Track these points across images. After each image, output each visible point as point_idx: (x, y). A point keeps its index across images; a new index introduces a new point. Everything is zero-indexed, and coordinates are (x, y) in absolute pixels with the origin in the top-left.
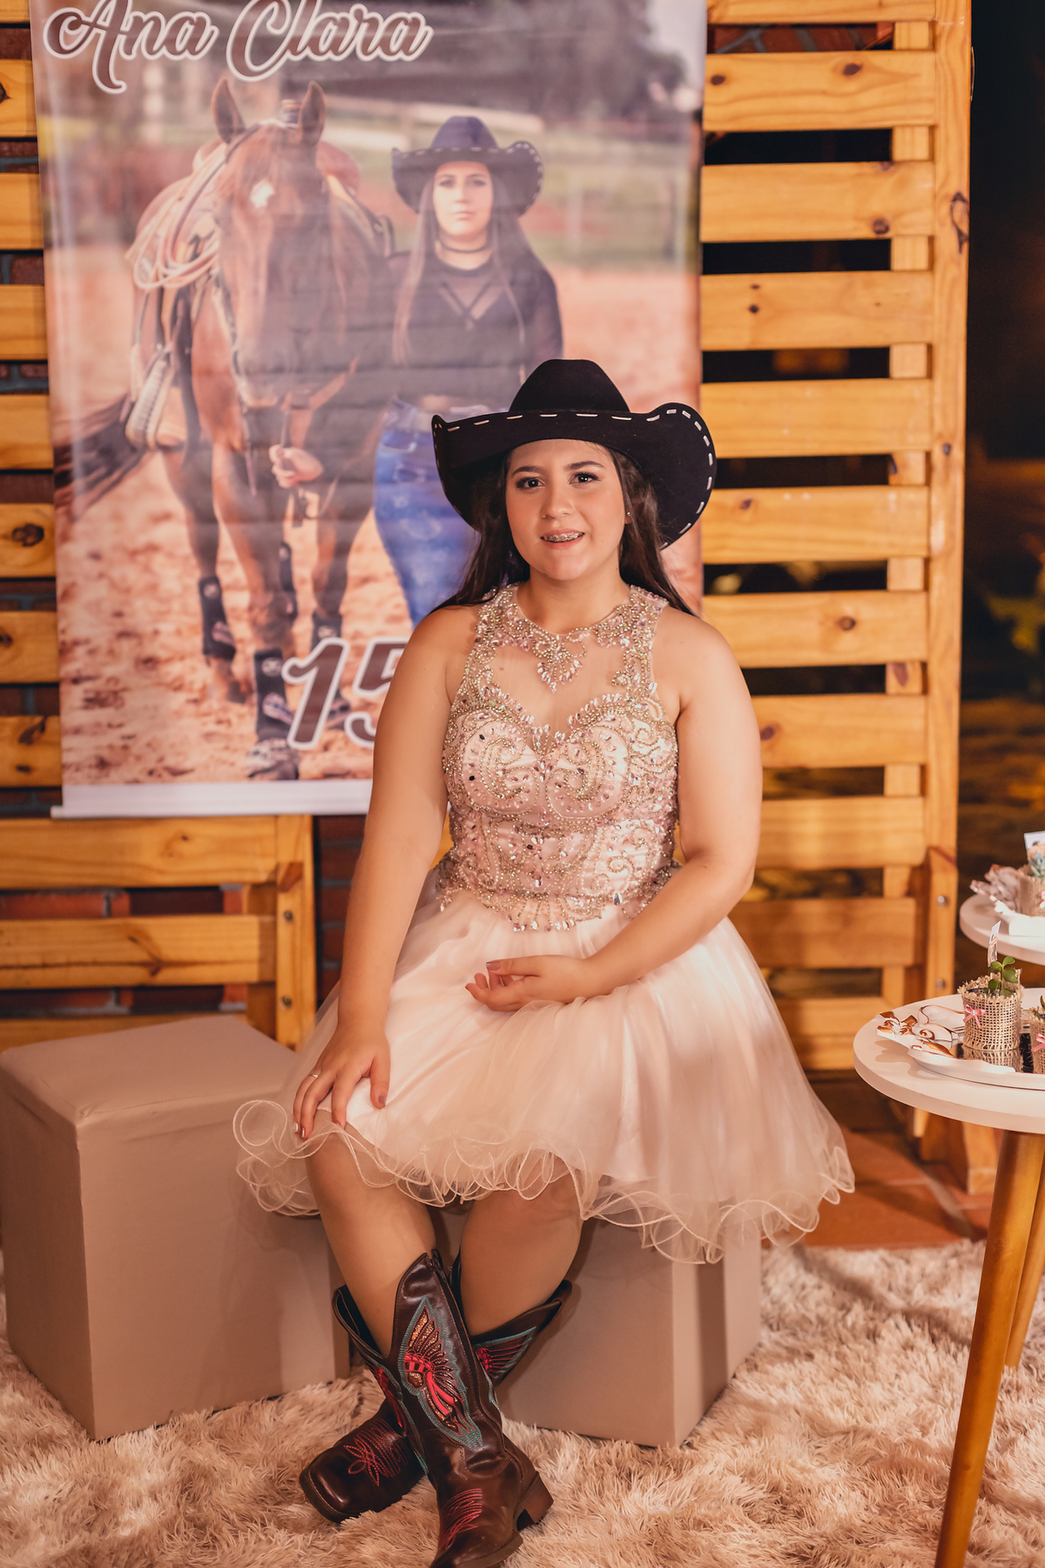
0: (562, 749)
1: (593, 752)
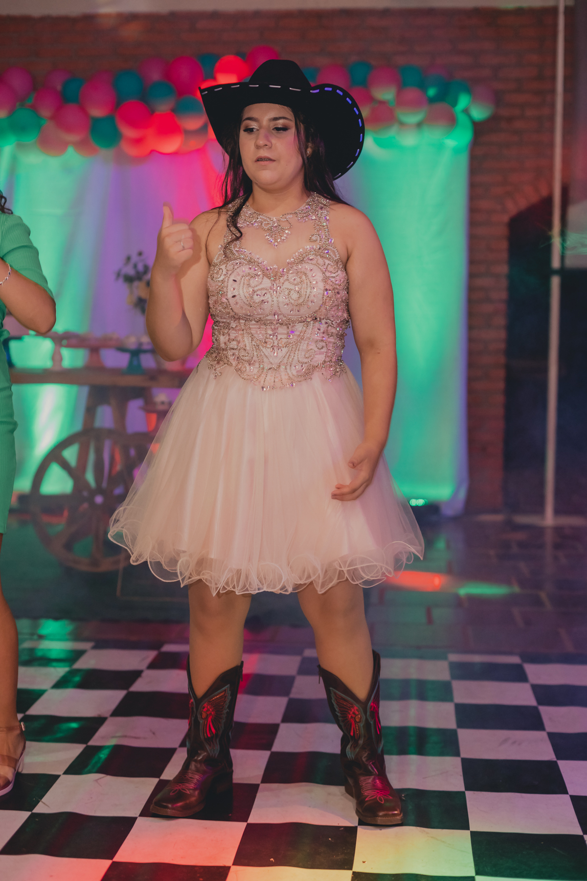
0: (285, 277)
1: (304, 277)
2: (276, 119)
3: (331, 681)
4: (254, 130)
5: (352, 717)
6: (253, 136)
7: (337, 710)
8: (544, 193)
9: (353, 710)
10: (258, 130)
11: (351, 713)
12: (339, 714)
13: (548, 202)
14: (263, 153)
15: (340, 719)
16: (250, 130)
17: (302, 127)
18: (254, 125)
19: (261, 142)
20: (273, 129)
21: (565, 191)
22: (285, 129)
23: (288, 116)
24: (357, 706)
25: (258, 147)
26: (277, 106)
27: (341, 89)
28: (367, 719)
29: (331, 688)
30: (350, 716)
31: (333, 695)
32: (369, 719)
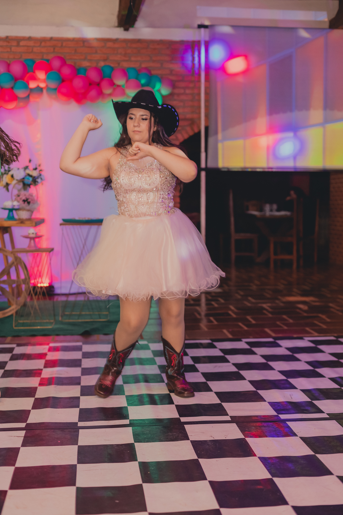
2: (143, 115)
3: (166, 343)
4: (133, 119)
5: (173, 359)
6: (133, 121)
7: (167, 355)
8: (196, 131)
9: (174, 356)
10: (135, 119)
11: (173, 357)
12: (167, 357)
13: (198, 135)
14: (137, 129)
15: (168, 359)
16: (131, 118)
17: (153, 119)
18: (133, 116)
19: (136, 124)
20: (141, 119)
21: (207, 129)
22: (146, 119)
23: (148, 115)
24: (175, 354)
25: (134, 126)
26: (143, 110)
27: (170, 106)
28: (179, 360)
29: (166, 346)
30: (172, 358)
31: (166, 349)
32: (180, 360)
